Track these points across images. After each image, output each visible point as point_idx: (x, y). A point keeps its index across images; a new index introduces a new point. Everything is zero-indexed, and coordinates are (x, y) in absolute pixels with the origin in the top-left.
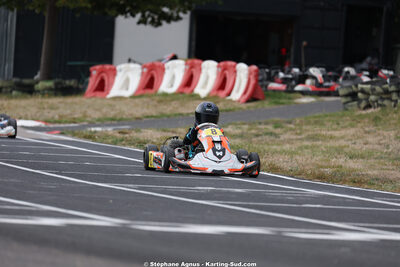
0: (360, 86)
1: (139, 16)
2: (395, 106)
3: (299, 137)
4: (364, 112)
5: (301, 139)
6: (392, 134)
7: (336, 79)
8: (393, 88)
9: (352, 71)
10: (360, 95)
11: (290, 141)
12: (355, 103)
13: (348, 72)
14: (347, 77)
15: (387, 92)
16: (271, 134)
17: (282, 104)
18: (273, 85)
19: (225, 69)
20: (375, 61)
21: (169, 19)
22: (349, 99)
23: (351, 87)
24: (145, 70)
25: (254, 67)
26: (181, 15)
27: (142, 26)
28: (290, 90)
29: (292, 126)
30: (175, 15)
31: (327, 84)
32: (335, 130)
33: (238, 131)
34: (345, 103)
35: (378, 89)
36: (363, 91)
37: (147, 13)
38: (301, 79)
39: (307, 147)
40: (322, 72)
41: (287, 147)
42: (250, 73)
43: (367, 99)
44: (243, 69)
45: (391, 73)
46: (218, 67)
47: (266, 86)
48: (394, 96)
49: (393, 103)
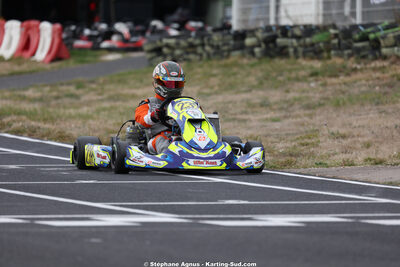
0: (165, 41)
2: (201, 59)
3: (100, 97)
5: (102, 100)
7: (143, 33)
8: (197, 42)
9: (158, 24)
10: (165, 50)
11: (89, 103)
12: (160, 58)
13: (155, 27)
14: (155, 30)
15: (192, 46)
16: (72, 96)
17: (88, 62)
18: (79, 43)
19: (28, 29)
20: (186, 12)
22: (154, 54)
23: (155, 42)
25: (58, 26)
28: (96, 48)
29: (94, 86)
31: (134, 39)
32: (138, 88)
33: (38, 95)
34: (151, 59)
35: (183, 43)
36: (167, 46)
38: (107, 35)
39: (104, 109)
40: (128, 27)
41: (85, 110)
42: (54, 32)
43: (172, 54)
44: (46, 29)
45: (200, 24)
46: (22, 26)
47: (72, 44)
48: (199, 50)
49: (198, 57)
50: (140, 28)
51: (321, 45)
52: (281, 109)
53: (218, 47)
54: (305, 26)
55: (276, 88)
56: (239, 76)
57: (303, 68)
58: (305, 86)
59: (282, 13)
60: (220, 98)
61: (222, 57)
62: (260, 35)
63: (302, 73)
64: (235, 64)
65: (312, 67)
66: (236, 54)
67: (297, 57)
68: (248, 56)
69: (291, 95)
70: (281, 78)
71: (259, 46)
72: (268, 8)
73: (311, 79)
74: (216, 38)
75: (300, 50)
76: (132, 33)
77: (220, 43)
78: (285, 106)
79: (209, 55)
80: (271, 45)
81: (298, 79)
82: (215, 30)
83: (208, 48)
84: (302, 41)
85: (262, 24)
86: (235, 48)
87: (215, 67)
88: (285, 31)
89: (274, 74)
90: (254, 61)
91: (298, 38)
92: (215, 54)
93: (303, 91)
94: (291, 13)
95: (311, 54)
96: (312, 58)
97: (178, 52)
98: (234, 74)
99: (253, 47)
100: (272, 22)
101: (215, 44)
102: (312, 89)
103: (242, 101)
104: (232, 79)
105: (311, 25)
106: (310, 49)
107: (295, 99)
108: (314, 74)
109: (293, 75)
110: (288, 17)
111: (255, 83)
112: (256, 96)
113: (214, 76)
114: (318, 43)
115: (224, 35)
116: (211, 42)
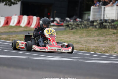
0: (70, 23)
1: (4, 3)
2: (80, 29)
4: (71, 31)
6: (78, 36)
7: (63, 22)
8: (80, 23)
9: (68, 19)
10: (70, 26)
12: (68, 28)
13: (67, 20)
14: (67, 21)
15: (78, 25)
19: (30, 18)
21: (14, 4)
23: (67, 23)
24: (6, 19)
25: (38, 18)
26: (18, 2)
27: (5, 6)
30: (16, 2)
31: (61, 23)
32: (61, 35)
34: (65, 28)
35: (75, 24)
36: (71, 24)
37: (7, 2)
38: (53, 21)
40: (59, 19)
43: (72, 27)
44: (35, 19)
45: (80, 20)
46: (28, 18)
48: (80, 26)
49: (79, 28)
50: (63, 20)
51: (117, 25)
52: (104, 41)
53: (86, 25)
54: (112, 20)
55: (103, 36)
56: (91, 33)
57: (111, 32)
58: (111, 36)
59: (105, 16)
60: (86, 38)
61: (87, 28)
62: (98, 22)
63: (110, 33)
64: (91, 30)
65: (113, 31)
66: (91, 27)
67: (109, 29)
68: (94, 28)
69: (107, 38)
70: (104, 34)
71: (98, 25)
72: (101, 14)
73: (113, 35)
74: (85, 22)
75: (110, 27)
76: (60, 21)
77: (86, 24)
78: (105, 41)
79: (83, 28)
80: (102, 25)
81: (109, 35)
82: (85, 20)
83: (82, 25)
84: (111, 24)
85: (99, 19)
86: (91, 26)
87: (85, 31)
88: (106, 21)
89: (102, 33)
90: (96, 29)
91: (110, 23)
92: (85, 27)
93: (110, 38)
94: (108, 16)
95: (113, 28)
96: (114, 29)
97: (74, 26)
98: (90, 33)
99: (96, 25)
100: (102, 18)
101: (85, 24)
102: (113, 37)
103: (92, 39)
104: (89, 34)
105: (114, 20)
106: (113, 26)
107: (108, 39)
108: (114, 33)
109: (108, 33)
110: (107, 17)
111: (96, 35)
112: (96, 38)
113: (84, 33)
114: (116, 25)
115: (87, 22)
116: (84, 24)
